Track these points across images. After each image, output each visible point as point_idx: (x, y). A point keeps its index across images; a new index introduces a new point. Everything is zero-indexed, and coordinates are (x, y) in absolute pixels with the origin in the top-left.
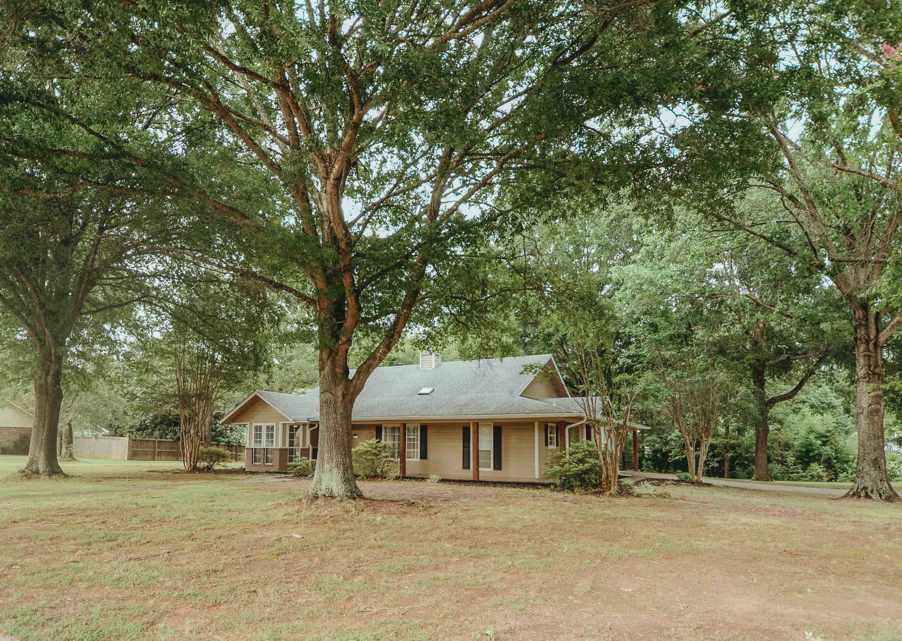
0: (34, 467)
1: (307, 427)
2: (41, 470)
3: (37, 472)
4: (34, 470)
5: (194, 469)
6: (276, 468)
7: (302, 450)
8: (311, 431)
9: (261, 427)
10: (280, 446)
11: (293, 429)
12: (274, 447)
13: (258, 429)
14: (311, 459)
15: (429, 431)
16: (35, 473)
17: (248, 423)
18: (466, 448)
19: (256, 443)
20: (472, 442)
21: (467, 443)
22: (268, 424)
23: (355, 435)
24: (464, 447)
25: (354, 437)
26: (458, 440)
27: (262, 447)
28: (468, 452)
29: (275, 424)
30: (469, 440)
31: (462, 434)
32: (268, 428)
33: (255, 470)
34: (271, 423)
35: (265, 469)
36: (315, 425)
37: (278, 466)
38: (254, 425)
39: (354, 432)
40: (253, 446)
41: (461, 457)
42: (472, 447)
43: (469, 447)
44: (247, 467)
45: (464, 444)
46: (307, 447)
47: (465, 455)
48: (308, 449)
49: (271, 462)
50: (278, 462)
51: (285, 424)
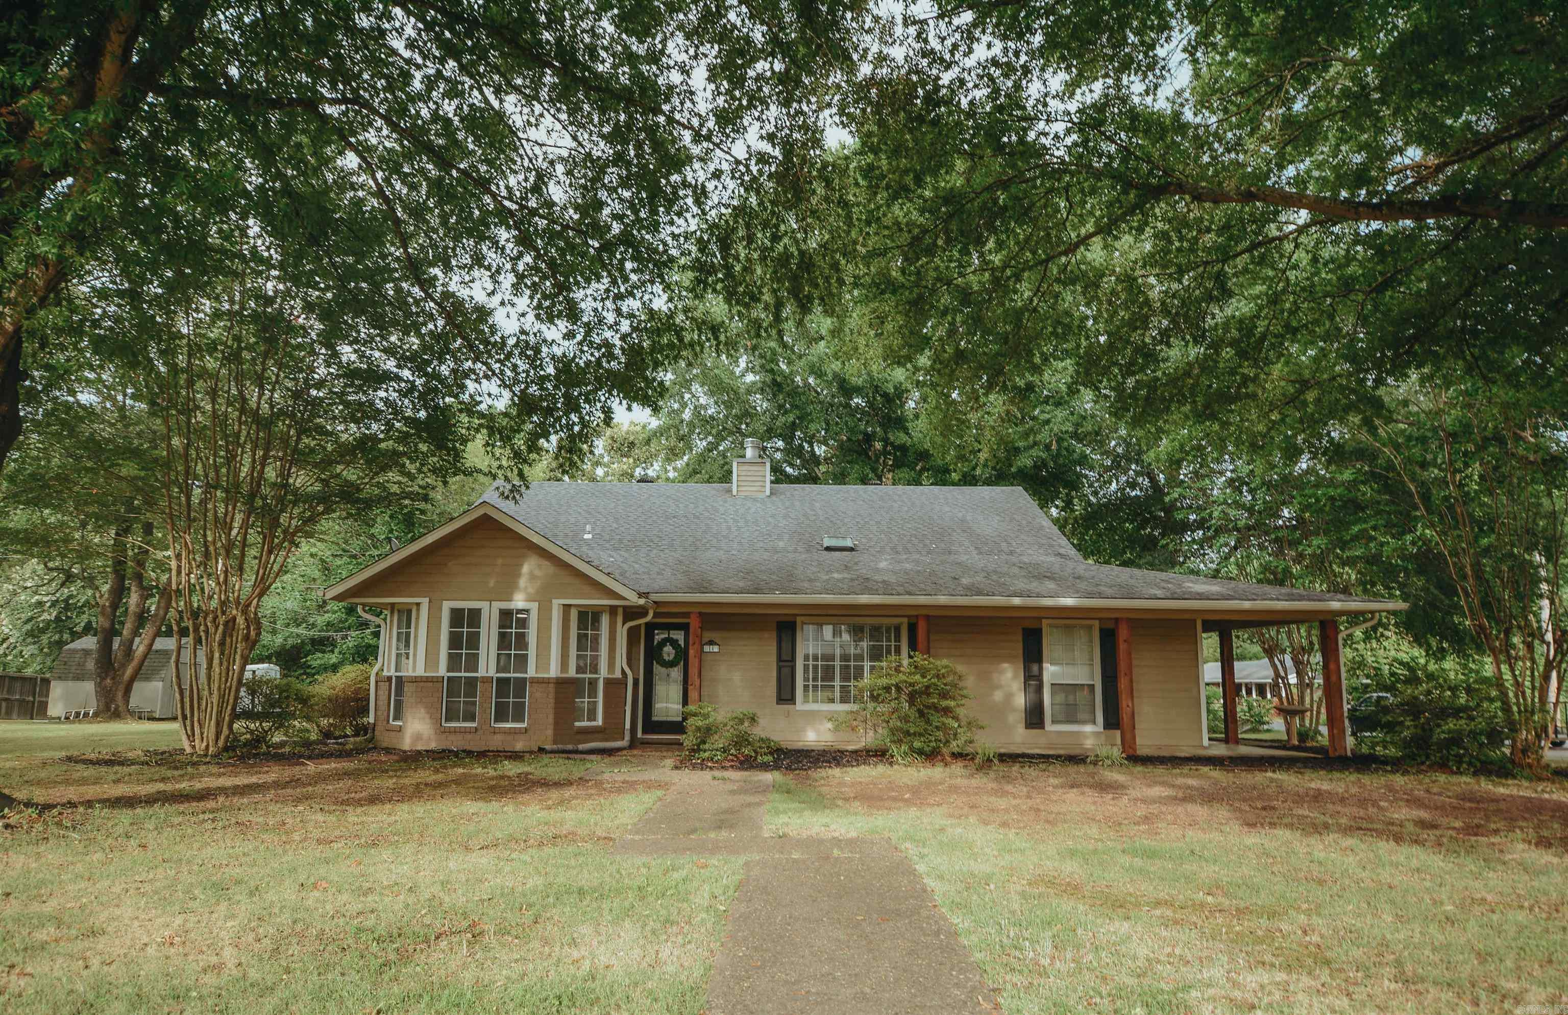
1: (620, 619)
6: (545, 736)
7: (608, 682)
8: (631, 632)
9: (475, 616)
10: (554, 672)
11: (589, 619)
12: (531, 672)
13: (465, 619)
17: (425, 601)
18: (1033, 681)
19: (454, 662)
20: (1046, 665)
21: (1035, 668)
22: (505, 605)
23: (711, 643)
24: (1028, 677)
25: (707, 648)
26: (1009, 658)
27: (481, 672)
28: (1039, 689)
29: (534, 607)
30: (1039, 660)
31: (1020, 646)
32: (506, 616)
33: (455, 743)
34: (519, 602)
35: (496, 743)
36: (645, 614)
37: (550, 732)
38: (447, 606)
39: (707, 636)
40: (442, 670)
41: (1020, 700)
42: (1047, 678)
43: (1039, 678)
44: (418, 737)
45: (1027, 669)
46: (618, 674)
47: (1032, 696)
48: (623, 682)
49: (519, 718)
50: (551, 719)
51: (567, 607)
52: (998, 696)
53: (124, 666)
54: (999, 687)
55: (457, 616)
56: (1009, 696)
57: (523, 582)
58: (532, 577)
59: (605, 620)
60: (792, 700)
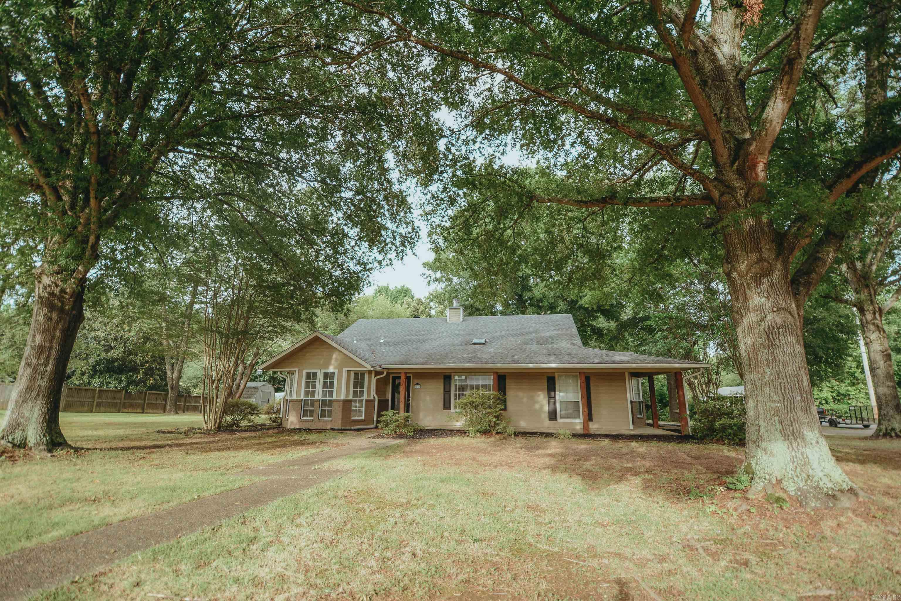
0: (18, 436)
1: (373, 376)
2: (32, 440)
3: (23, 445)
4: (17, 441)
5: (220, 428)
6: (338, 425)
7: (367, 401)
8: (378, 381)
9: (315, 374)
10: (343, 397)
11: (359, 376)
12: (334, 398)
13: (311, 376)
14: (403, 414)
15: (508, 381)
16: (19, 447)
17: (297, 370)
18: (551, 398)
19: (307, 393)
20: (557, 393)
21: (553, 393)
22: (326, 371)
23: (417, 384)
24: (549, 397)
25: (416, 386)
26: (541, 390)
27: (316, 398)
28: (555, 403)
29: (336, 371)
30: (554, 391)
31: (546, 384)
32: (326, 375)
33: (305, 426)
34: (331, 369)
35: (320, 426)
36: (383, 373)
37: (340, 422)
38: (305, 372)
39: (416, 381)
40: (302, 397)
41: (546, 408)
42: (558, 398)
43: (554, 398)
44: (292, 423)
45: (549, 394)
46: (372, 398)
47: (552, 406)
48: (374, 401)
49: (329, 416)
50: (340, 417)
51: (349, 372)
52: (537, 406)
53: (236, 393)
54: (537, 402)
55: (308, 375)
56: (542, 407)
57: (333, 362)
58: (336, 359)
59: (366, 376)
60: (449, 408)
